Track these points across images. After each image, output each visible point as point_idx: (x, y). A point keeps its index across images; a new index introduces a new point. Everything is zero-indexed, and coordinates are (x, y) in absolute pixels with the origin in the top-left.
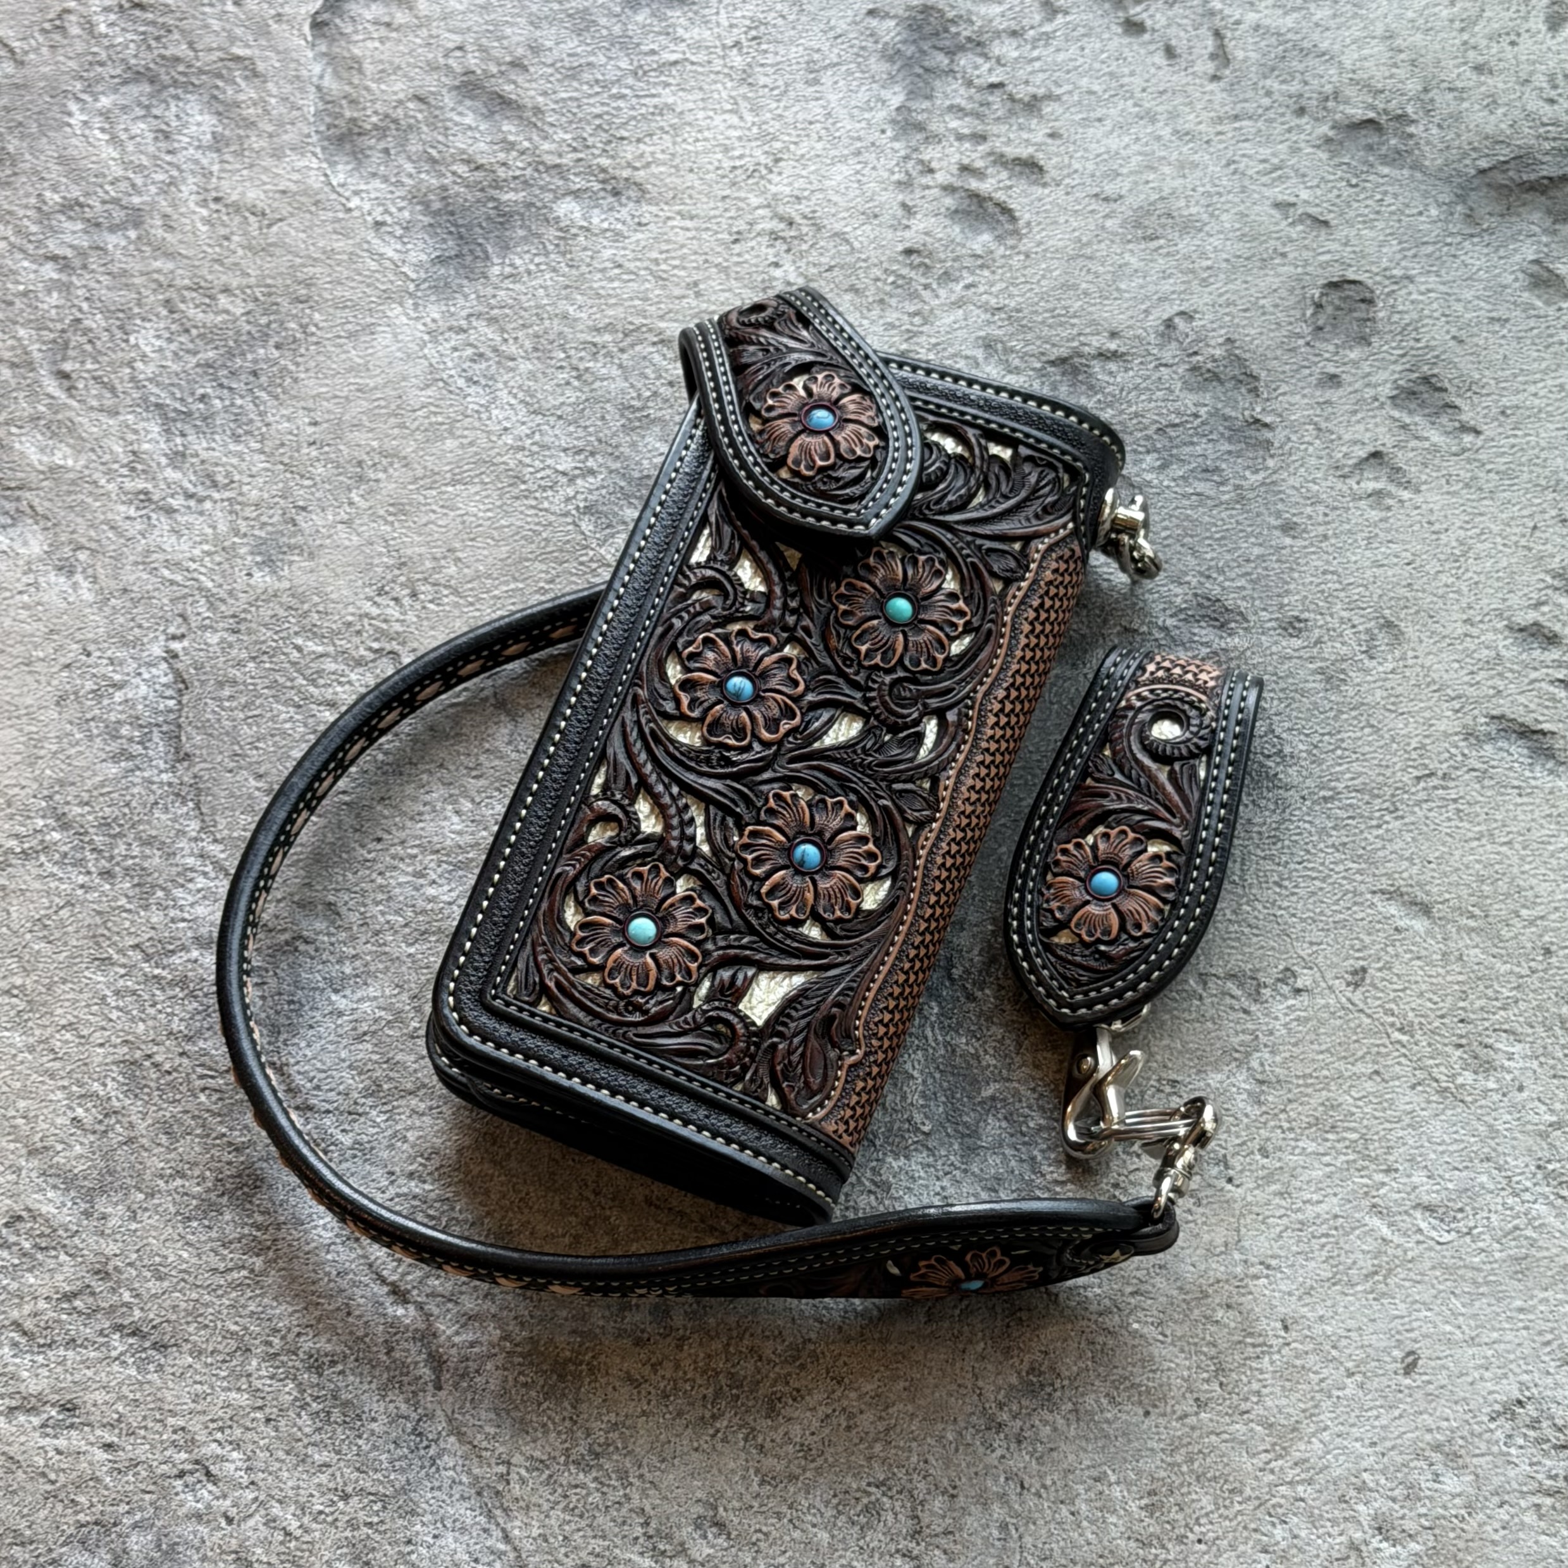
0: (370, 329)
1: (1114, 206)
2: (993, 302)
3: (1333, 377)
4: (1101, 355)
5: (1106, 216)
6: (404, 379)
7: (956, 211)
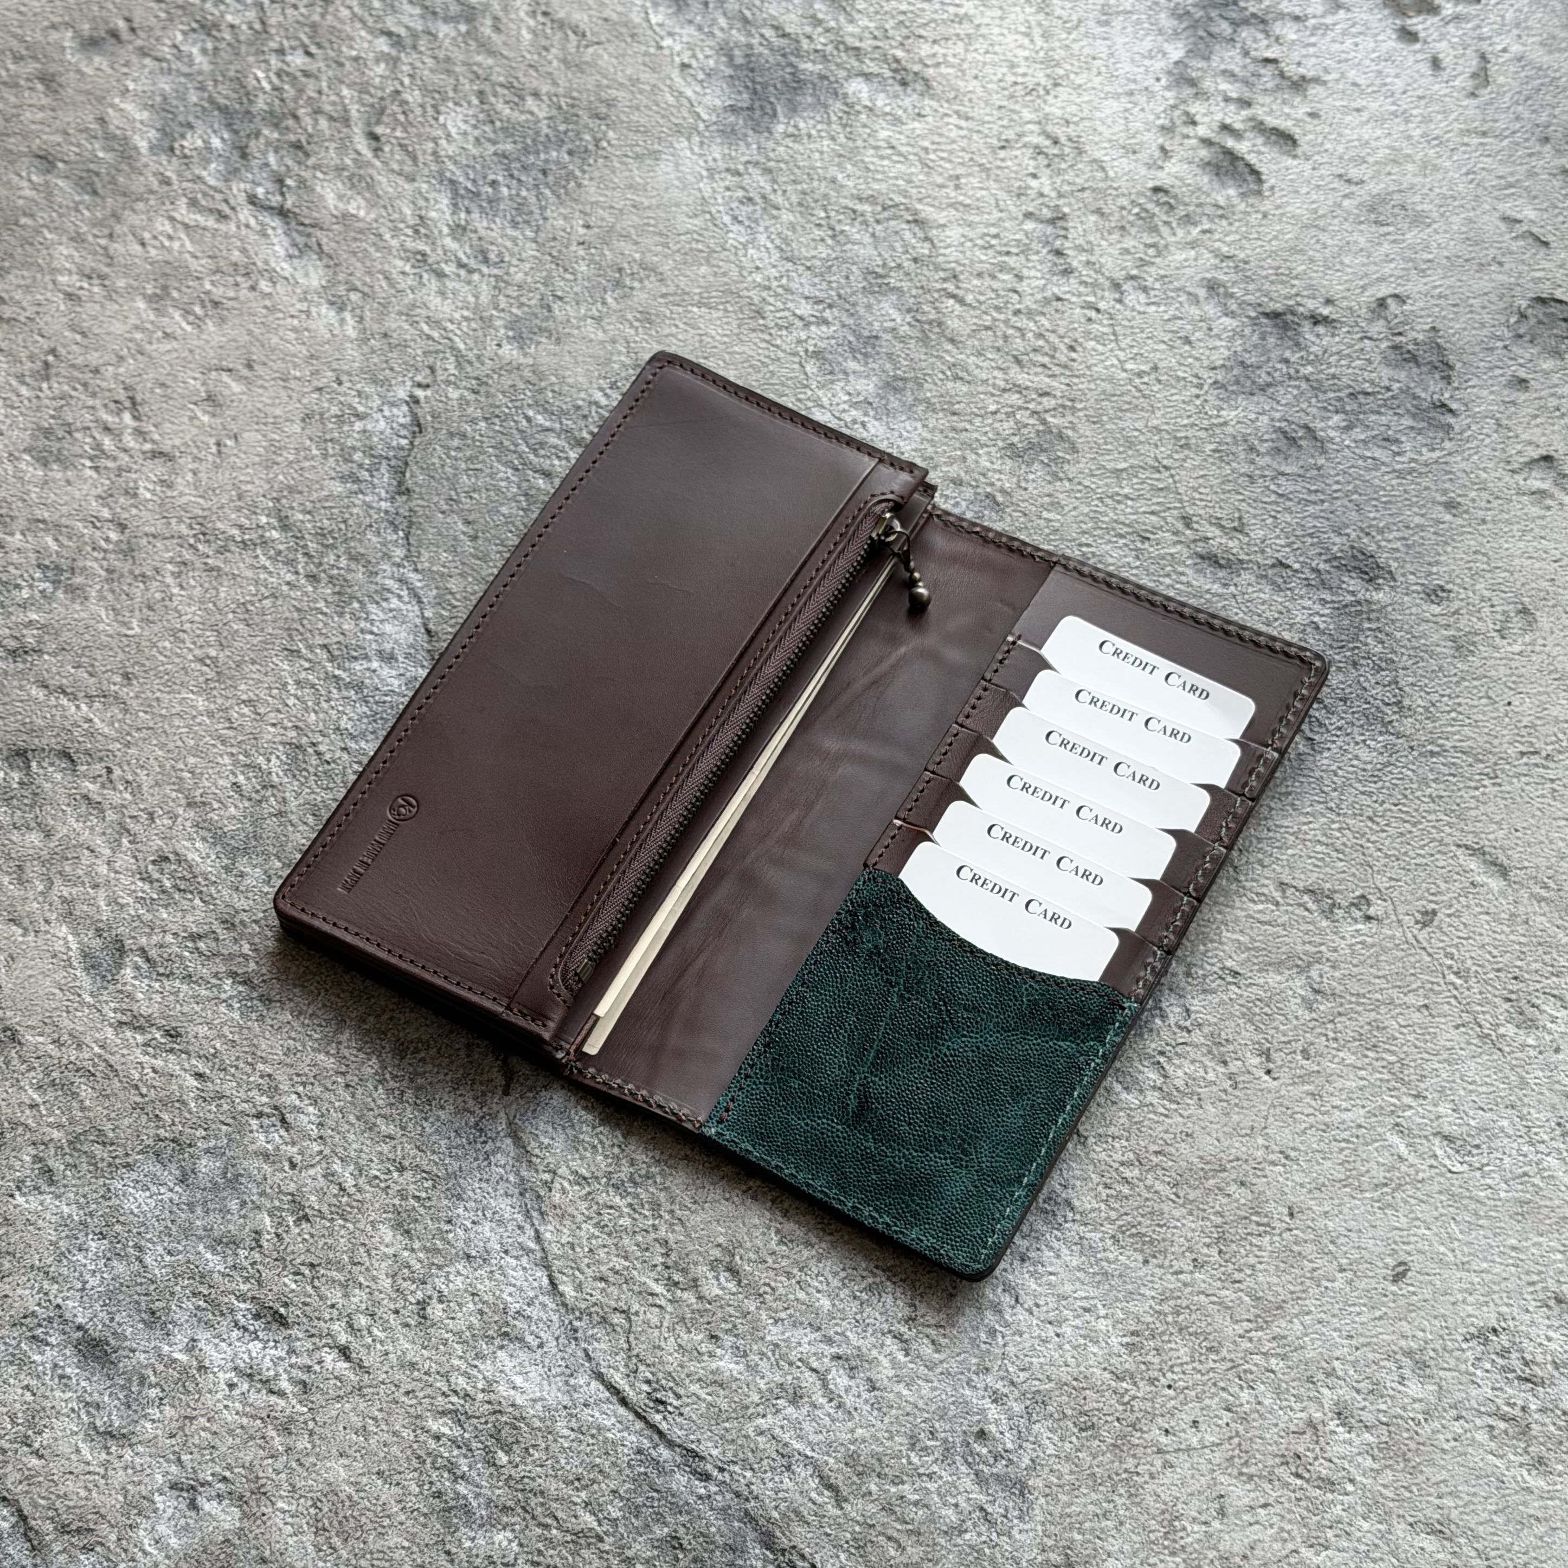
0: (655, 155)
1: (1354, 188)
2: (1225, 249)
3: (1523, 381)
4: (1313, 317)
5: (1346, 196)
6: (677, 205)
7: (1209, 163)
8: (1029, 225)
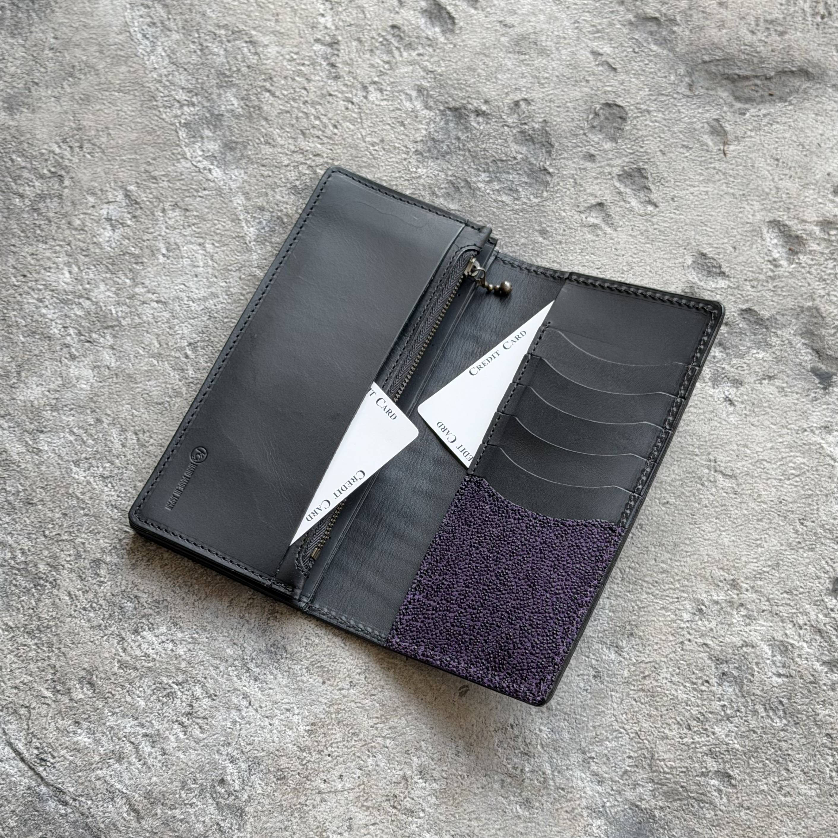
1: (508, 30)
2: (430, 66)
3: (592, 156)
4: (476, 111)
5: (503, 35)
6: (110, 26)
7: (426, 11)
8: (317, 47)
